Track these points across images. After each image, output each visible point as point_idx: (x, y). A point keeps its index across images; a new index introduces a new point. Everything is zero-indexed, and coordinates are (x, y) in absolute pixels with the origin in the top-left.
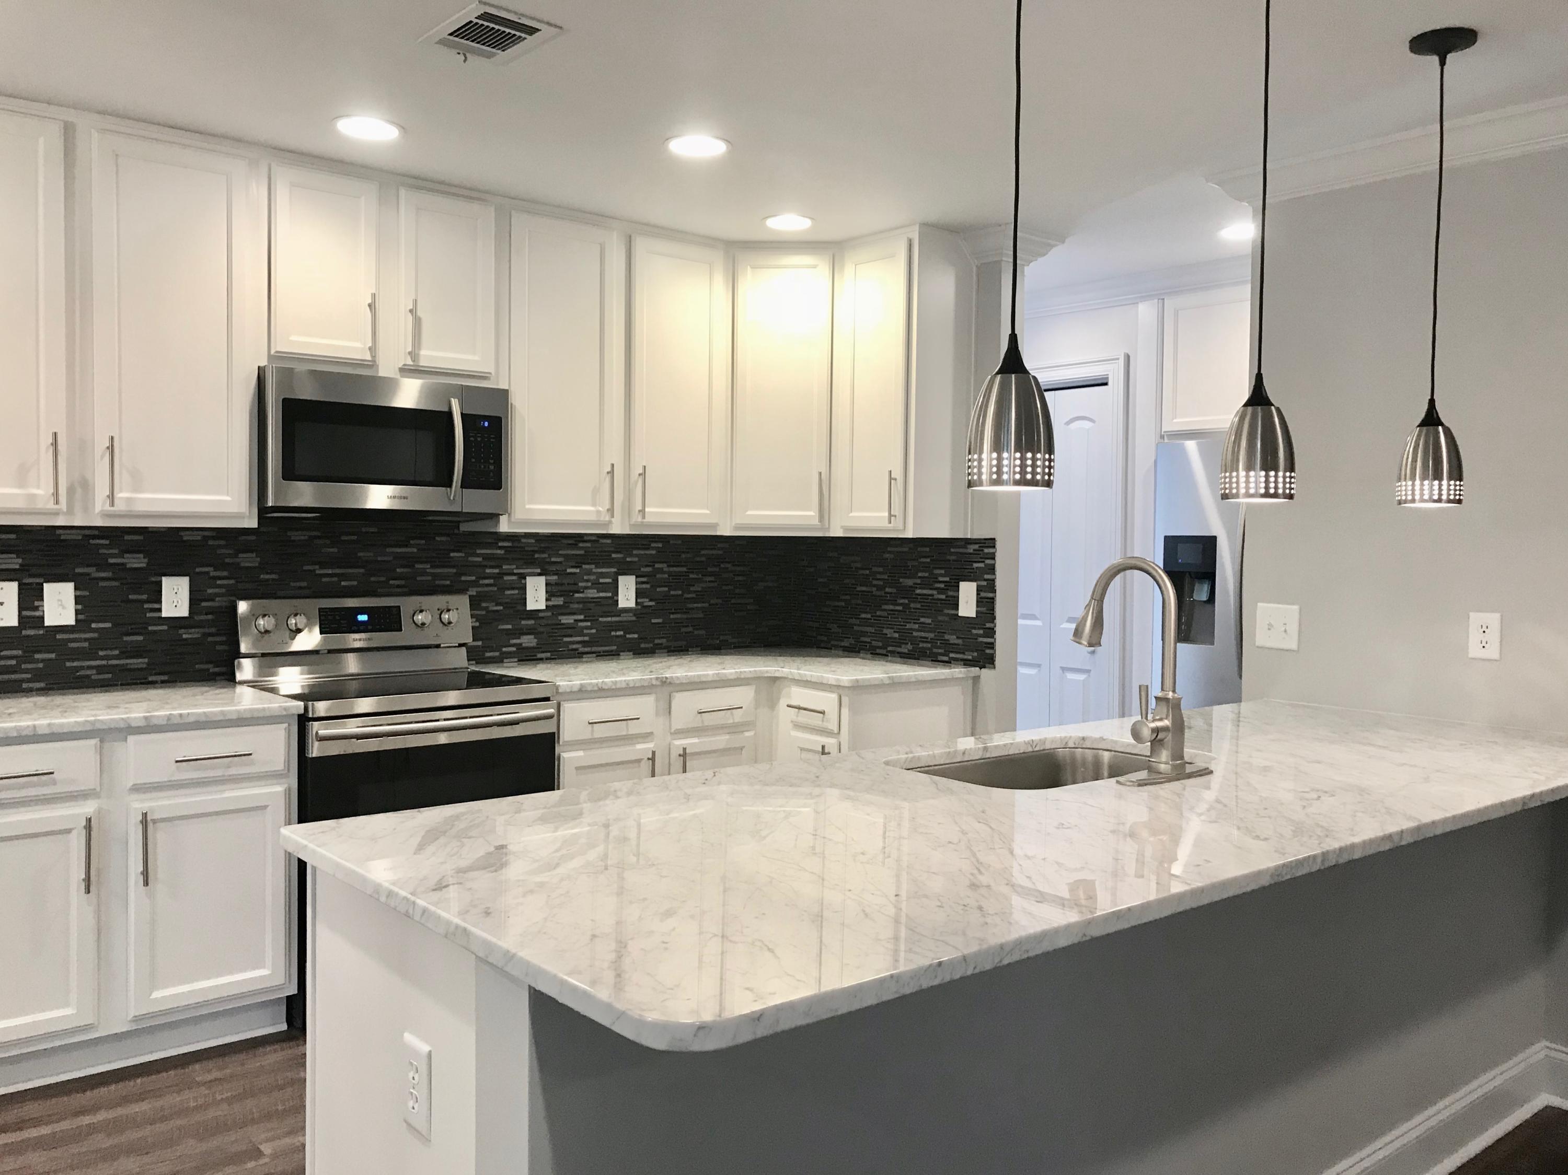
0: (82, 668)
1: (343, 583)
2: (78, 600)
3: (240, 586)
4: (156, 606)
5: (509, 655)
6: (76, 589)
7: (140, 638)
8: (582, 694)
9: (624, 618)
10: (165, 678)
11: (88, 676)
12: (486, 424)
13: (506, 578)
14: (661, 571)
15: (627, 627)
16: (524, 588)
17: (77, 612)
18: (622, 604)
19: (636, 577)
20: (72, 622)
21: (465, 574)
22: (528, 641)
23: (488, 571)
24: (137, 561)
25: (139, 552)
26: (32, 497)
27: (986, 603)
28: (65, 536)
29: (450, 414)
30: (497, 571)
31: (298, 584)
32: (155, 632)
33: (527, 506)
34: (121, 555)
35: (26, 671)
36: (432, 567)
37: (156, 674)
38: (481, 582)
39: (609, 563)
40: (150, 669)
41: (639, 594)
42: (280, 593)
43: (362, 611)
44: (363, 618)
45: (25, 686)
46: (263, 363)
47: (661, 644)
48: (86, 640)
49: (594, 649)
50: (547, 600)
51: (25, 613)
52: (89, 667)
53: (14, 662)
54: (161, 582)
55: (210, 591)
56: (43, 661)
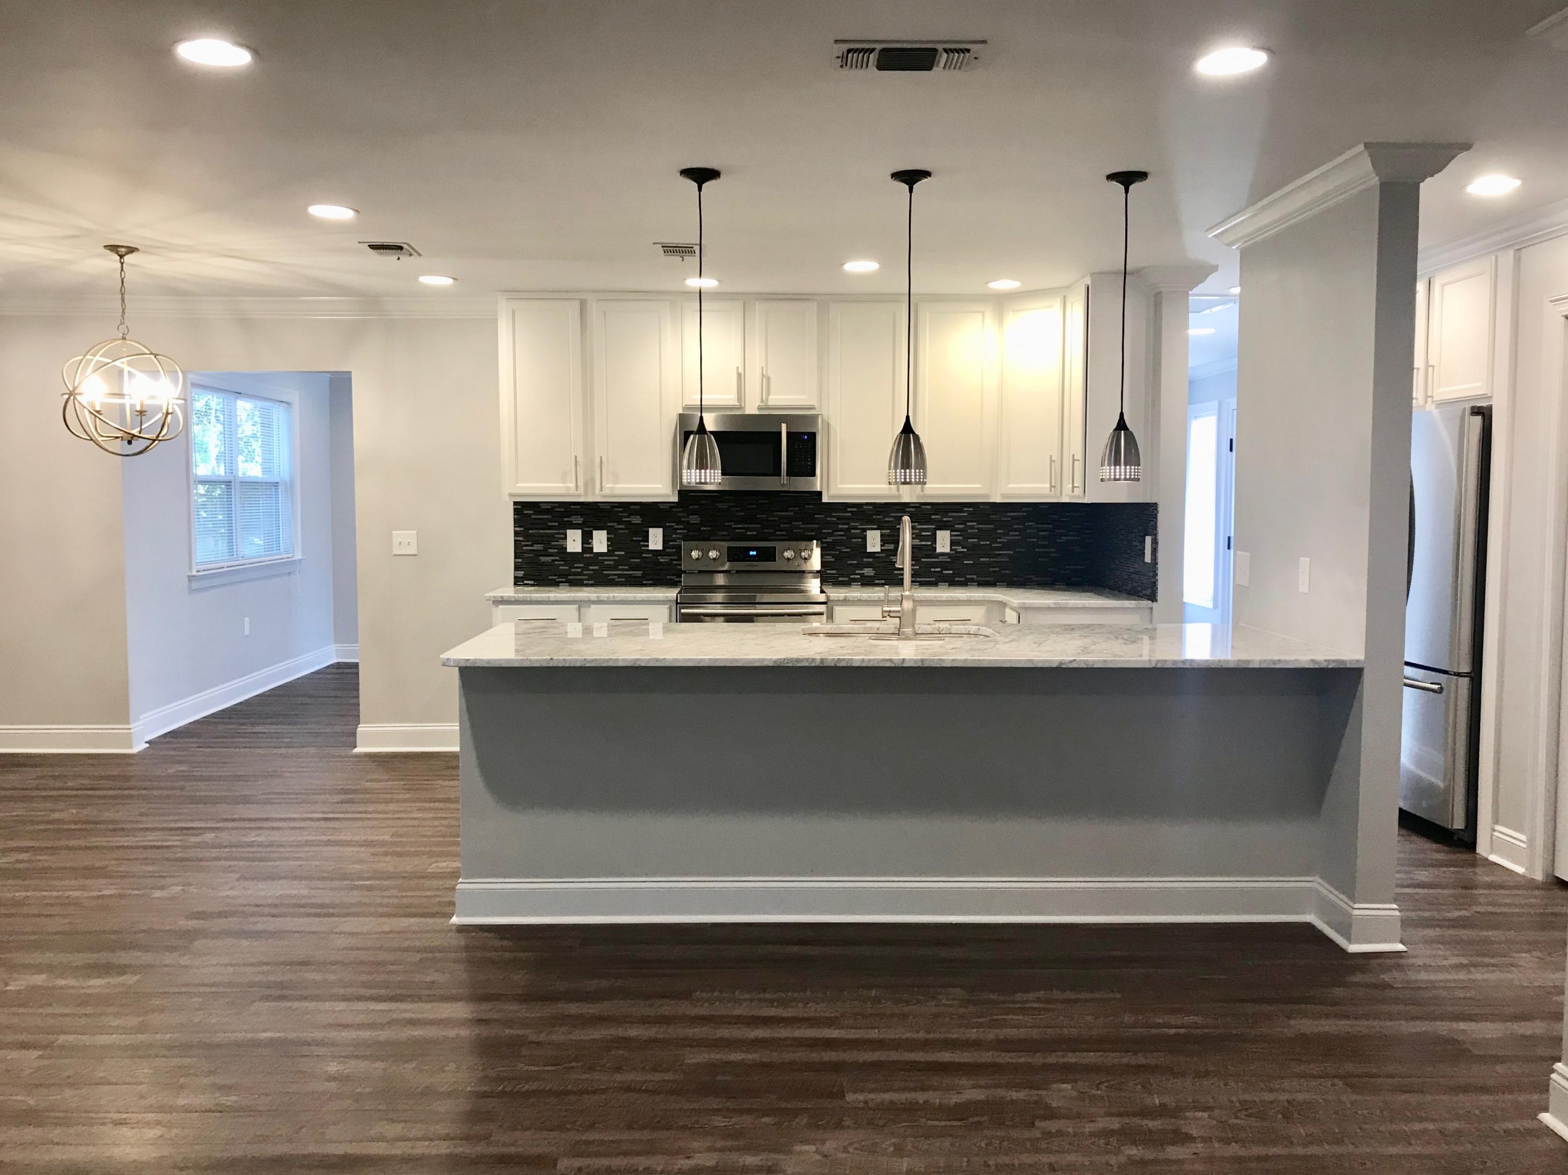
0: (611, 575)
1: (748, 533)
2: (608, 540)
3: (690, 534)
4: (646, 543)
5: (855, 580)
6: (608, 534)
7: (638, 560)
8: (845, 602)
9: (941, 559)
10: (651, 582)
11: (614, 579)
12: (806, 437)
13: (853, 531)
14: (972, 527)
15: (944, 566)
16: (865, 538)
17: (608, 546)
18: (939, 550)
19: (951, 531)
20: (606, 551)
21: (825, 529)
22: (868, 572)
23: (840, 526)
24: (637, 520)
25: (637, 515)
26: (568, 488)
27: (1154, 551)
28: (602, 506)
29: (780, 433)
30: (847, 526)
31: (723, 533)
32: (646, 557)
33: (839, 486)
34: (629, 517)
35: (585, 575)
36: (803, 524)
37: (647, 580)
38: (836, 533)
39: (929, 521)
40: (643, 576)
41: (953, 543)
42: (711, 538)
43: (753, 549)
44: (753, 553)
45: (585, 582)
46: (681, 412)
47: (973, 579)
48: (612, 560)
49: (918, 579)
50: (881, 546)
51: (585, 545)
52: (615, 575)
53: (579, 570)
54: (648, 532)
55: (674, 536)
56: (593, 570)
